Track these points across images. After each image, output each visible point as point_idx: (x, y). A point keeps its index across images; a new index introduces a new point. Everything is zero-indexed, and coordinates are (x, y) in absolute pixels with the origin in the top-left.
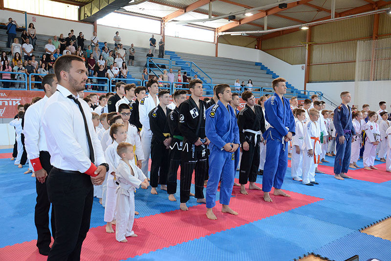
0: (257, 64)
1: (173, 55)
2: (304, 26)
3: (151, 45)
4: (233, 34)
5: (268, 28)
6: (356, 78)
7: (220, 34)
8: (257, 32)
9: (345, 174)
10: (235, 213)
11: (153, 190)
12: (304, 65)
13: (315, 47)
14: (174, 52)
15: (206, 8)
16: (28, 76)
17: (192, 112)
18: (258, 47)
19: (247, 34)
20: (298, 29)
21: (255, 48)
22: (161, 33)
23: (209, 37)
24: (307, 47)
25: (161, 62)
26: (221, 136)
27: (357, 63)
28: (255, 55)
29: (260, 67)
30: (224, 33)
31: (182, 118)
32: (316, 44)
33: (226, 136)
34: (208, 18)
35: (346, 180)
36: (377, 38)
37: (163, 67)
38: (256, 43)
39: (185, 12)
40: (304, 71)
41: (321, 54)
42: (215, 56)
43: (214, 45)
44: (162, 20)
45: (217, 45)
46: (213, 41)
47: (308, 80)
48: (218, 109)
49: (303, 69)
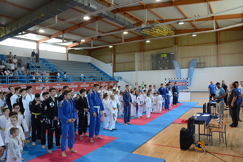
0: (89, 63)
1: (44, 60)
2: (110, 46)
3: (32, 56)
4: (76, 49)
5: (94, 46)
6: (136, 70)
7: (69, 49)
8: (88, 48)
9: (129, 123)
10: (76, 151)
11: (34, 144)
12: (112, 64)
13: (117, 55)
14: (44, 59)
15: (61, 36)
17: (51, 104)
18: (89, 55)
19: (83, 49)
20: (108, 47)
21: (88, 56)
22: (37, 49)
23: (64, 50)
24: (113, 55)
25: (37, 65)
26: (66, 116)
27: (136, 63)
28: (88, 59)
29: (90, 65)
30: (71, 48)
31: (46, 108)
32: (117, 53)
33: (69, 116)
34: (62, 42)
35: (129, 125)
36: (143, 51)
37: (39, 67)
38: (88, 53)
39: (50, 38)
40: (112, 66)
41: (120, 58)
42: (67, 60)
43: (66, 55)
44: (37, 42)
45: (68, 54)
46: (66, 53)
47: (114, 71)
48: (64, 103)
49: (111, 65)
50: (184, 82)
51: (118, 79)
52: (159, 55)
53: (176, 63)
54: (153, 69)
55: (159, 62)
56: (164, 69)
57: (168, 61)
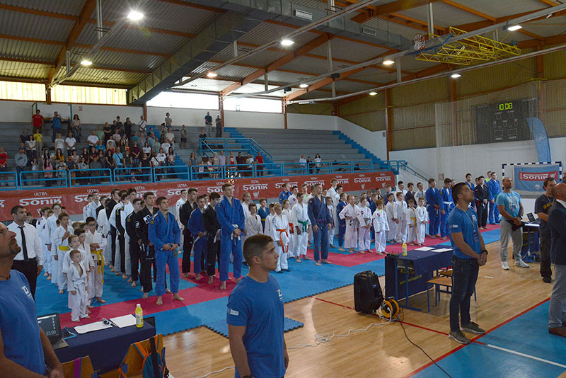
0: (335, 133)
1: (234, 132)
2: (372, 91)
3: (206, 123)
4: (301, 102)
5: (338, 93)
6: (438, 144)
7: (288, 103)
8: (325, 99)
11: (134, 284)
12: (385, 131)
13: (395, 110)
14: (235, 128)
15: (262, 78)
16: (68, 172)
17: (145, 219)
18: (336, 113)
19: (315, 102)
20: (367, 95)
21: (333, 115)
22: (220, 109)
23: (276, 107)
24: (386, 111)
25: (219, 141)
27: (437, 127)
28: (332, 123)
29: (337, 137)
30: (292, 102)
32: (396, 107)
36: (455, 99)
37: (220, 147)
38: (332, 108)
39: (242, 84)
40: (385, 138)
41: (403, 117)
42: (284, 128)
43: (283, 115)
44: (219, 94)
45: (285, 115)
46: (281, 112)
47: (391, 148)
49: (384, 135)
50: (553, 173)
51: (398, 166)
52: (494, 105)
53: (535, 124)
54: (478, 142)
55: (495, 122)
56: (506, 140)
57: (516, 120)
